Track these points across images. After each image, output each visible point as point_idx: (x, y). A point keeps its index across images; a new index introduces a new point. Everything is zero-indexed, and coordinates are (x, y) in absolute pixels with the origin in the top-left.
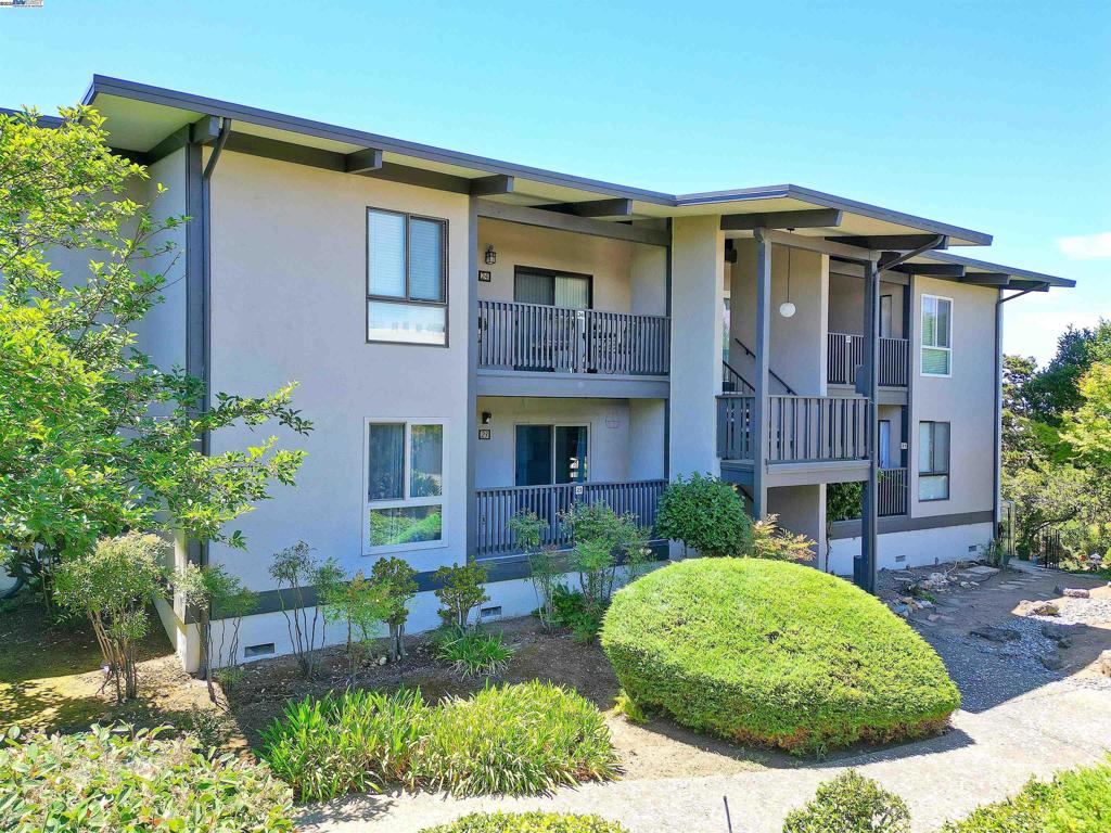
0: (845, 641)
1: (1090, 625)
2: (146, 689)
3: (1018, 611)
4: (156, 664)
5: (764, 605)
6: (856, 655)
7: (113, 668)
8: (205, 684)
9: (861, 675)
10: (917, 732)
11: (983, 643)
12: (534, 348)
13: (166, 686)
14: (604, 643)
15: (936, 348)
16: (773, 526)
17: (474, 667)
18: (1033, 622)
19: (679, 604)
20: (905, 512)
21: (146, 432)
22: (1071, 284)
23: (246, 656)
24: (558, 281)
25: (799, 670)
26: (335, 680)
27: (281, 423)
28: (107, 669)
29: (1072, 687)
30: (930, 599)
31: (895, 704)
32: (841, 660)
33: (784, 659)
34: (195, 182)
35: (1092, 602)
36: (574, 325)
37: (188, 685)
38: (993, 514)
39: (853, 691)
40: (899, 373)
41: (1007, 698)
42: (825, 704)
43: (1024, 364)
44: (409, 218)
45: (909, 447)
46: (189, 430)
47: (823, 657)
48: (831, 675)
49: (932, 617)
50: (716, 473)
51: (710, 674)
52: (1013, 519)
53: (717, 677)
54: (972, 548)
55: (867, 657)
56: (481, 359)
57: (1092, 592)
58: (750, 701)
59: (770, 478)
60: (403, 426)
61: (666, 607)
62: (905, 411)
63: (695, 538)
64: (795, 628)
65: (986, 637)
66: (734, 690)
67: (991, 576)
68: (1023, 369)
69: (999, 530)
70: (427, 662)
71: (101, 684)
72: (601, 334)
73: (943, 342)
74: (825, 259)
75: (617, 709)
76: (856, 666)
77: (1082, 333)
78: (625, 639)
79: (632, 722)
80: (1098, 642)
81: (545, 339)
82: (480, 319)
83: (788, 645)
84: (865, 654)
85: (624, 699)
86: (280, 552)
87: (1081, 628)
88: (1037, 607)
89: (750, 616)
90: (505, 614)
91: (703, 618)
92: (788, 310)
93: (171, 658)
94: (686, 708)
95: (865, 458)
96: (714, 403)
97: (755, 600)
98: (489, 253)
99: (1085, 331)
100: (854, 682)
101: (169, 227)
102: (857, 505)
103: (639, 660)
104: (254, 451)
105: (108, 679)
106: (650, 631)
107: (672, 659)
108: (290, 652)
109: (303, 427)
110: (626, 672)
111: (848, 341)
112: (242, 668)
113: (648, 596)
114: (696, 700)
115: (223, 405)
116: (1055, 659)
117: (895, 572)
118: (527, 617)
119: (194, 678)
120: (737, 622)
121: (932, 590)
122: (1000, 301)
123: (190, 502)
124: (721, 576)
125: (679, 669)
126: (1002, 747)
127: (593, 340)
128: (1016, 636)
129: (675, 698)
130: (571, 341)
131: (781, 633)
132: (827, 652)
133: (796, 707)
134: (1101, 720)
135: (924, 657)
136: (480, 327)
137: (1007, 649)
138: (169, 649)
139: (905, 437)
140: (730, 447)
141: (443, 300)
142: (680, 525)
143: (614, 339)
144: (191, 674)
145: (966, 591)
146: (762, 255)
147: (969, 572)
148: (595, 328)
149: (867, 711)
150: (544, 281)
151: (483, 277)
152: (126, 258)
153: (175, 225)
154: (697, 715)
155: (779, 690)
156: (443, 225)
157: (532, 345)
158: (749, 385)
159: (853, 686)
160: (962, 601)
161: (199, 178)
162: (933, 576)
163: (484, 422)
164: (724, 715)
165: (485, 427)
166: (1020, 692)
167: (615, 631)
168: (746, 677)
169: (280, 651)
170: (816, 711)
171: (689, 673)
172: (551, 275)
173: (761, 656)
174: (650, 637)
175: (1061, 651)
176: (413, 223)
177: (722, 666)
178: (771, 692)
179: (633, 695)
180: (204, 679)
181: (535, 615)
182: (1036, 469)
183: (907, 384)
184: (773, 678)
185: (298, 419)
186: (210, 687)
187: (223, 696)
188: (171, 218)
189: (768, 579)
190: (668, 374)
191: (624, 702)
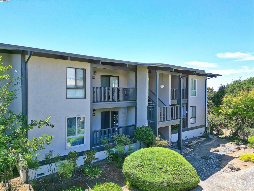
0: (176, 169)
1: (226, 155)
2: (13, 188)
3: (211, 151)
4: (15, 180)
5: (158, 161)
6: (178, 172)
7: (4, 182)
8: (28, 185)
9: (180, 177)
10: (191, 188)
11: (204, 160)
12: (106, 96)
13: (18, 187)
14: (123, 171)
15: (193, 90)
16: (160, 138)
17: (93, 176)
18: (214, 154)
19: (140, 161)
20: (187, 127)
21: (13, 132)
22: (221, 75)
23: (38, 176)
24: (111, 78)
25: (166, 178)
26: (60, 182)
27: (46, 126)
28: (3, 182)
29: (222, 172)
30: (193, 148)
31: (187, 183)
32: (175, 174)
33: (163, 175)
34: (24, 64)
35: (226, 148)
36: (115, 90)
37: (24, 186)
38: (205, 125)
39: (178, 181)
40: (186, 96)
41: (209, 176)
42: (172, 185)
43: (211, 89)
44: (76, 69)
45: (188, 112)
46: (24, 132)
47: (171, 174)
48: (173, 178)
49: (193, 153)
50: (147, 125)
51: (147, 180)
52: (209, 125)
53: (149, 180)
54: (201, 133)
55: (181, 172)
56: (94, 101)
57: (226, 145)
58: (156, 186)
59: (159, 125)
60: (75, 118)
61: (137, 162)
62: (187, 105)
63: (142, 141)
64: (165, 166)
65: (205, 159)
66: (152, 183)
67: (205, 140)
68: (211, 90)
69: (206, 128)
70: (81, 175)
71: (1, 187)
72: (121, 92)
73: (195, 89)
74: (170, 76)
75: (126, 186)
76: (178, 175)
77: (223, 86)
78: (128, 171)
79: (129, 189)
80: (227, 159)
81: (108, 94)
82: (93, 91)
83: (164, 171)
84: (180, 172)
85: (128, 183)
86: (46, 153)
87: (224, 155)
88: (215, 150)
89: (156, 164)
90: (99, 159)
91: (145, 165)
92: (162, 86)
93: (19, 178)
94: (142, 186)
95: (179, 119)
96: (146, 108)
97: (157, 160)
98: (95, 72)
99: (224, 86)
100: (178, 179)
101: (18, 80)
102: (177, 128)
103: (131, 176)
104: (41, 138)
105: (3, 185)
106: (134, 169)
107: (139, 176)
108: (48, 174)
109: (52, 126)
110: (128, 178)
111: (175, 90)
112: (37, 180)
113: (133, 159)
114: (144, 185)
115: (32, 123)
116: (219, 165)
117: (185, 140)
118: (105, 159)
119: (25, 183)
120: (153, 166)
121: (193, 145)
122: (206, 79)
123: (25, 153)
124: (149, 154)
125: (141, 178)
126: (209, 190)
127: (119, 93)
128: (211, 158)
129: (139, 184)
130: (114, 94)
131: (162, 168)
132: (172, 172)
133: (166, 186)
134: (228, 181)
135: (192, 170)
136: (93, 93)
137: (209, 162)
138: (18, 175)
139: (187, 110)
140: (150, 118)
141: (84, 87)
142: (140, 138)
143: (124, 93)
144: (24, 182)
145: (200, 145)
146: (157, 76)
147: (200, 140)
148: (120, 91)
149: (181, 185)
150: (107, 78)
151: (93, 78)
152: (7, 88)
153: (19, 79)
154: (144, 188)
155: (162, 183)
156: (85, 70)
157: (105, 95)
158: (154, 102)
159: (178, 180)
160: (199, 148)
161: (25, 63)
162: (193, 142)
163: (94, 112)
164: (150, 188)
165: (94, 113)
166: (212, 174)
167: (125, 169)
168: (155, 180)
169: (46, 174)
170: (170, 187)
171: (142, 179)
172: (109, 77)
173: (158, 174)
174: (133, 170)
175: (220, 162)
176: (77, 70)
177: (150, 177)
178: (161, 183)
179: (130, 182)
180: (28, 183)
181: (106, 159)
182: (214, 114)
183: (187, 98)
184: (161, 180)
185: (51, 124)
186: (29, 186)
187: (32, 189)
188: (18, 78)
189: (159, 154)
190: (136, 100)
191: (128, 184)
